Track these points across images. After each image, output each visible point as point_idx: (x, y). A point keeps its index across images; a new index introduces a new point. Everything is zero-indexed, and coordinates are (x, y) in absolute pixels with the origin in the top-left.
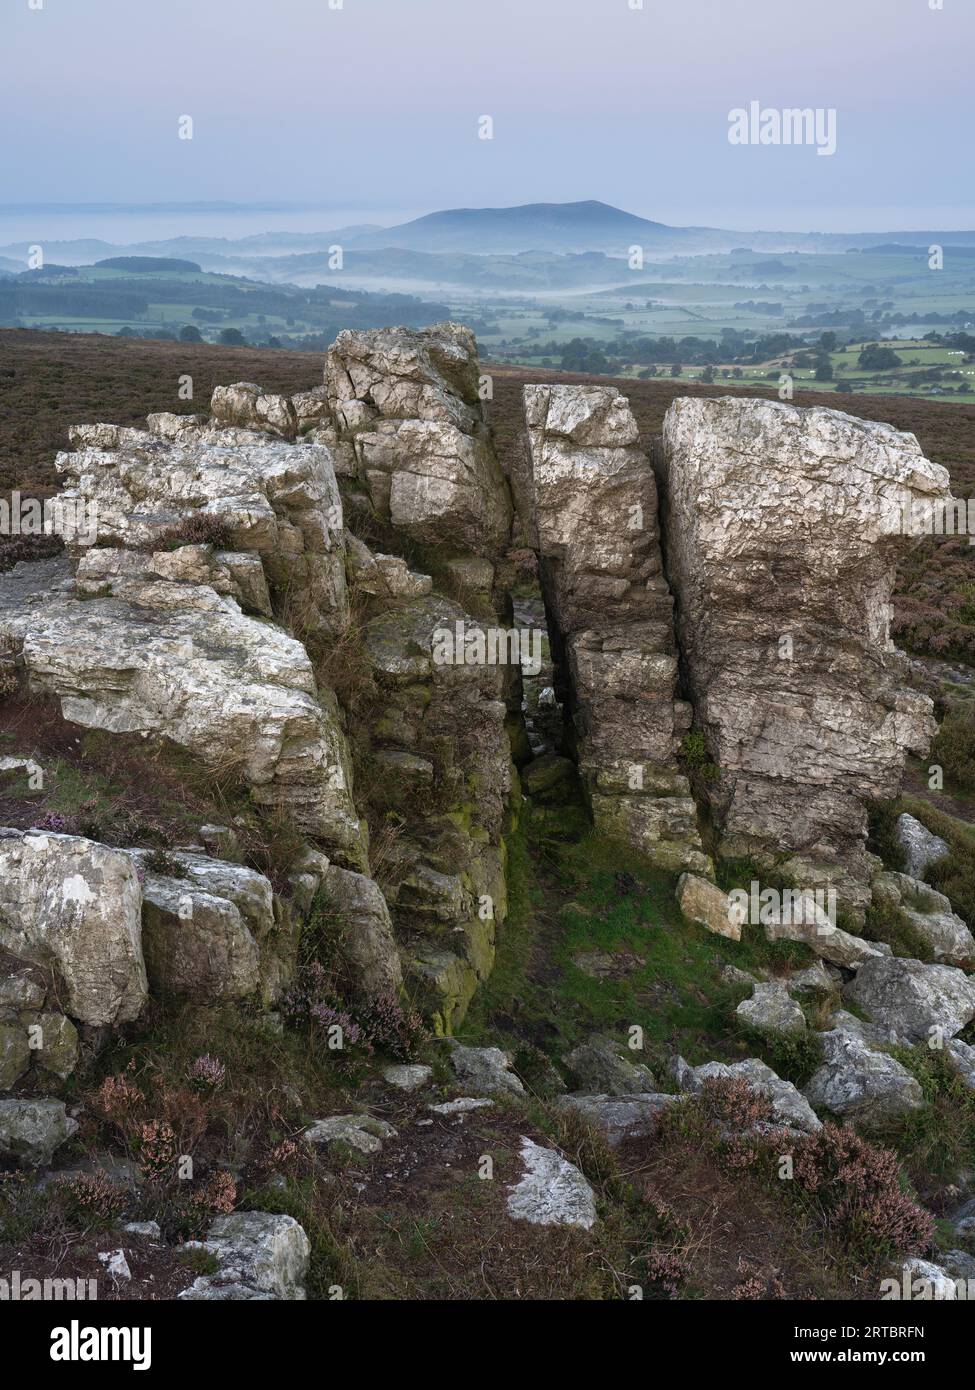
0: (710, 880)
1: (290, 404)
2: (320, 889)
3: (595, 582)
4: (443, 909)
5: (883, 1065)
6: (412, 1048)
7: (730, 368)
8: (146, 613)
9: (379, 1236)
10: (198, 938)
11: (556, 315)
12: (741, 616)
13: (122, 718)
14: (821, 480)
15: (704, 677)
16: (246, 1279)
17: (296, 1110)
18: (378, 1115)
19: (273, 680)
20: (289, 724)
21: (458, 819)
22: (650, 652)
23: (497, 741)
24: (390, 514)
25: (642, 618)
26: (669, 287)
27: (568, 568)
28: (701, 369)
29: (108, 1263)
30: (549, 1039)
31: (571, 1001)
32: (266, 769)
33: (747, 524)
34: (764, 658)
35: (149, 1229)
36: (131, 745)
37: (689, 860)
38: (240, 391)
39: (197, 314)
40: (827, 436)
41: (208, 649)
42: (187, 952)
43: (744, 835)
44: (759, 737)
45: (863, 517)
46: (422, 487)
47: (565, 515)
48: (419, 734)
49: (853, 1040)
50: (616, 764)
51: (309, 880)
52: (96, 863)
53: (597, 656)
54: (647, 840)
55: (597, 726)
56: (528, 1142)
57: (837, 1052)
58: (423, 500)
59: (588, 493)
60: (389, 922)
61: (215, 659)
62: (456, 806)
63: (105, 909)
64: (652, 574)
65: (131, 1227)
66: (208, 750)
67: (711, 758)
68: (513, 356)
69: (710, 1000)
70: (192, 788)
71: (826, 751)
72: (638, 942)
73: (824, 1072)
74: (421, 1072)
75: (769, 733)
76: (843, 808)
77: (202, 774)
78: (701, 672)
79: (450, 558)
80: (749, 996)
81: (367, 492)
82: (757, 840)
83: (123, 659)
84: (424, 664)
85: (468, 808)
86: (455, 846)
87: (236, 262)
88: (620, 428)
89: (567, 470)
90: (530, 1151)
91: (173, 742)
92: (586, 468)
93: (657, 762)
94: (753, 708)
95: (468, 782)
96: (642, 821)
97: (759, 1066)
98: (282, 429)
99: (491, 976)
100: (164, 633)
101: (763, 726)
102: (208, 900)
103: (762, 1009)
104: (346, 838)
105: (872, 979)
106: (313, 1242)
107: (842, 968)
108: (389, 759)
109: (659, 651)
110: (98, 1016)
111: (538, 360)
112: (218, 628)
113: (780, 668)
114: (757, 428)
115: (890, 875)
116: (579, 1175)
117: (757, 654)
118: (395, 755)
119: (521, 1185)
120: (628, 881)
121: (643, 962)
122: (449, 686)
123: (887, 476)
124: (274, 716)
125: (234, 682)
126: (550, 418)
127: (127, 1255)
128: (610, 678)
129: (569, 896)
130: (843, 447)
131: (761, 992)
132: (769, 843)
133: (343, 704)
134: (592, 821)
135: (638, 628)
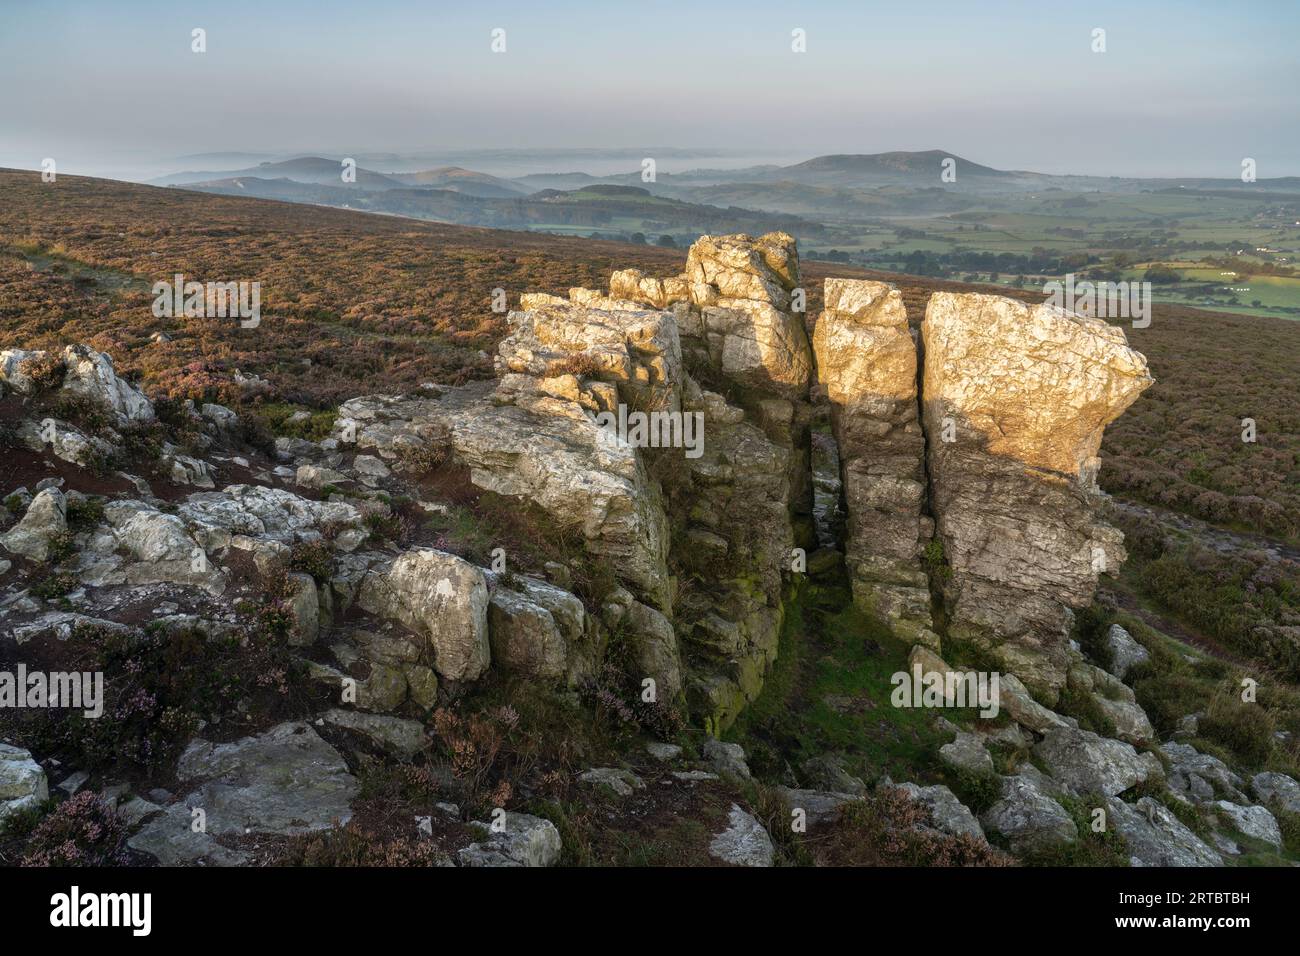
0: (937, 653)
1: (662, 285)
2: (625, 617)
3: (866, 423)
4: (723, 646)
5: (1048, 806)
6: (671, 733)
7: (1038, 277)
8: (535, 418)
9: (616, 849)
10: (523, 632)
11: (905, 233)
12: (974, 457)
13: (508, 486)
14: (1040, 359)
15: (944, 500)
16: (503, 850)
17: (578, 758)
18: (637, 773)
19: (607, 469)
20: (611, 501)
21: (744, 584)
22: (904, 478)
23: (781, 532)
24: (721, 365)
25: (900, 452)
26: (994, 216)
27: (847, 412)
28: (1014, 277)
29: (419, 823)
30: (793, 751)
31: (816, 726)
32: (595, 529)
33: (980, 388)
34: (989, 490)
35: (451, 808)
36: (511, 504)
37: (921, 635)
38: (630, 274)
39: (643, 225)
40: (1048, 326)
41: (569, 444)
42: (516, 641)
43: (967, 622)
44: (983, 549)
45: (1071, 389)
46: (746, 346)
47: (847, 373)
48: (720, 520)
49: (1027, 784)
50: (872, 559)
51: (616, 609)
52: (458, 572)
53: (864, 479)
54: (890, 617)
55: (861, 530)
56: (736, 808)
57: (1012, 791)
58: (745, 356)
59: (865, 358)
60: (673, 645)
61: (571, 451)
62: (743, 574)
63: (460, 603)
64: (910, 421)
65: (440, 805)
66: (559, 512)
67: (946, 562)
68: (868, 261)
69: (923, 741)
70: (546, 537)
71: (1035, 564)
72: (873, 691)
73: (1000, 804)
74: (673, 749)
75: (991, 547)
76: (1046, 610)
77: (552, 528)
78: (942, 496)
79: (762, 398)
80: (951, 742)
81: (707, 348)
82: (978, 627)
83: (512, 446)
84: (728, 471)
85: (753, 577)
86: (738, 602)
87: (675, 188)
88: (892, 313)
89: (850, 340)
90: (736, 814)
91: (537, 505)
92: (863, 341)
93: (904, 560)
94: (980, 527)
95: (754, 558)
96: (888, 603)
97: (945, 791)
98: (656, 302)
99: (758, 699)
100: (543, 432)
101: (987, 541)
102: (532, 607)
103: (960, 752)
104: (649, 583)
105: (1056, 743)
106: (564, 843)
107: (1034, 732)
108: (695, 536)
109: (910, 477)
110: (452, 673)
111: (887, 265)
112: (577, 432)
113: (1002, 498)
114: (993, 318)
115: (1088, 667)
116: (765, 835)
117: (984, 486)
118: (701, 533)
119: (724, 835)
120: (874, 646)
121: (875, 705)
122: (746, 488)
123: (1094, 358)
124: (603, 493)
125: (579, 468)
126: (841, 302)
127: (432, 822)
128: (871, 494)
129: (827, 651)
130: (1060, 334)
131: (961, 739)
132: (986, 630)
133: (666, 493)
134: (851, 599)
135: (898, 460)
